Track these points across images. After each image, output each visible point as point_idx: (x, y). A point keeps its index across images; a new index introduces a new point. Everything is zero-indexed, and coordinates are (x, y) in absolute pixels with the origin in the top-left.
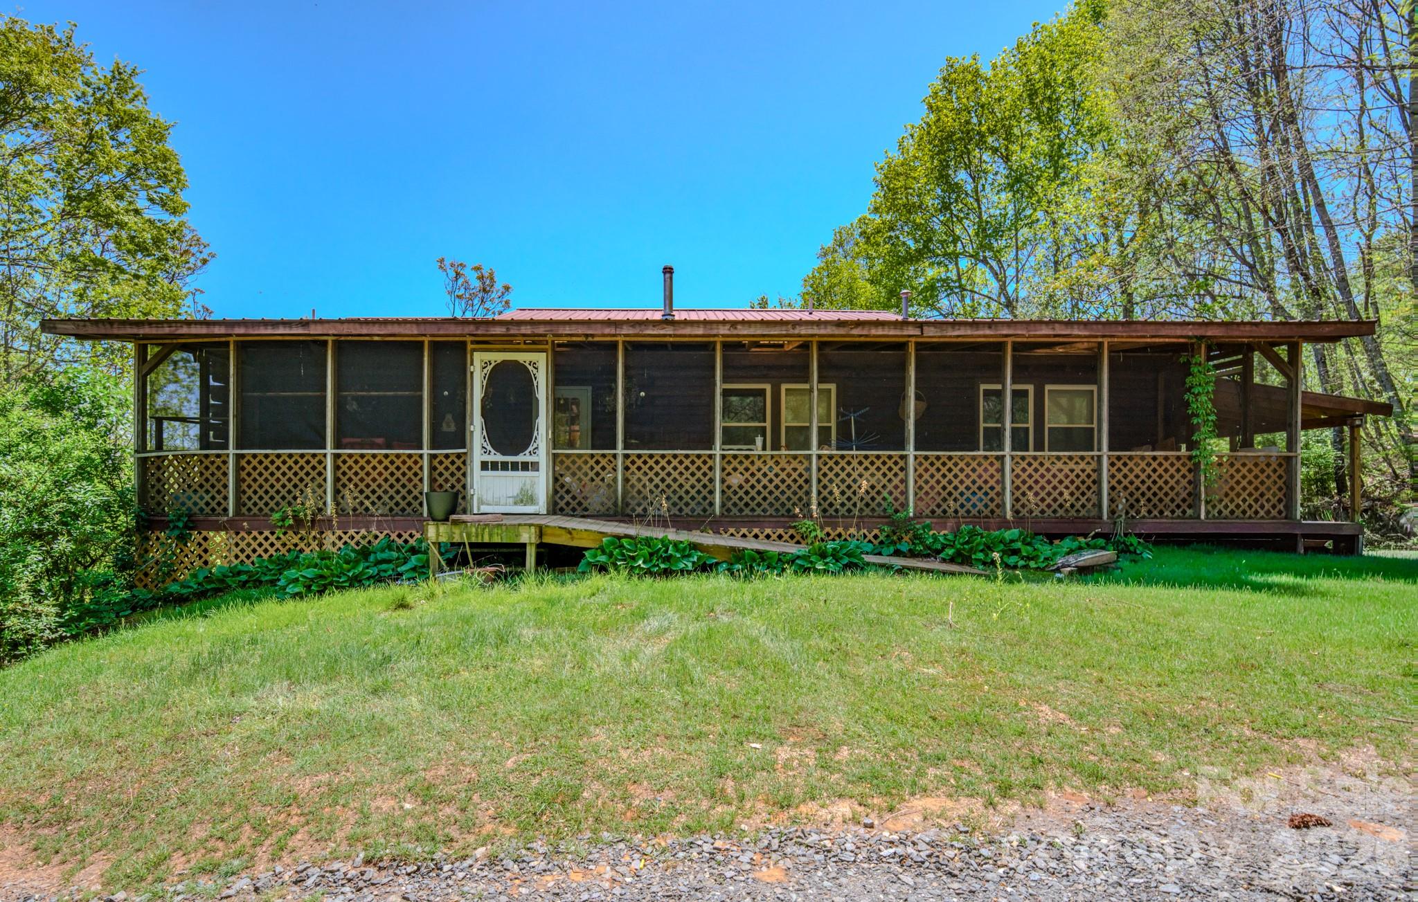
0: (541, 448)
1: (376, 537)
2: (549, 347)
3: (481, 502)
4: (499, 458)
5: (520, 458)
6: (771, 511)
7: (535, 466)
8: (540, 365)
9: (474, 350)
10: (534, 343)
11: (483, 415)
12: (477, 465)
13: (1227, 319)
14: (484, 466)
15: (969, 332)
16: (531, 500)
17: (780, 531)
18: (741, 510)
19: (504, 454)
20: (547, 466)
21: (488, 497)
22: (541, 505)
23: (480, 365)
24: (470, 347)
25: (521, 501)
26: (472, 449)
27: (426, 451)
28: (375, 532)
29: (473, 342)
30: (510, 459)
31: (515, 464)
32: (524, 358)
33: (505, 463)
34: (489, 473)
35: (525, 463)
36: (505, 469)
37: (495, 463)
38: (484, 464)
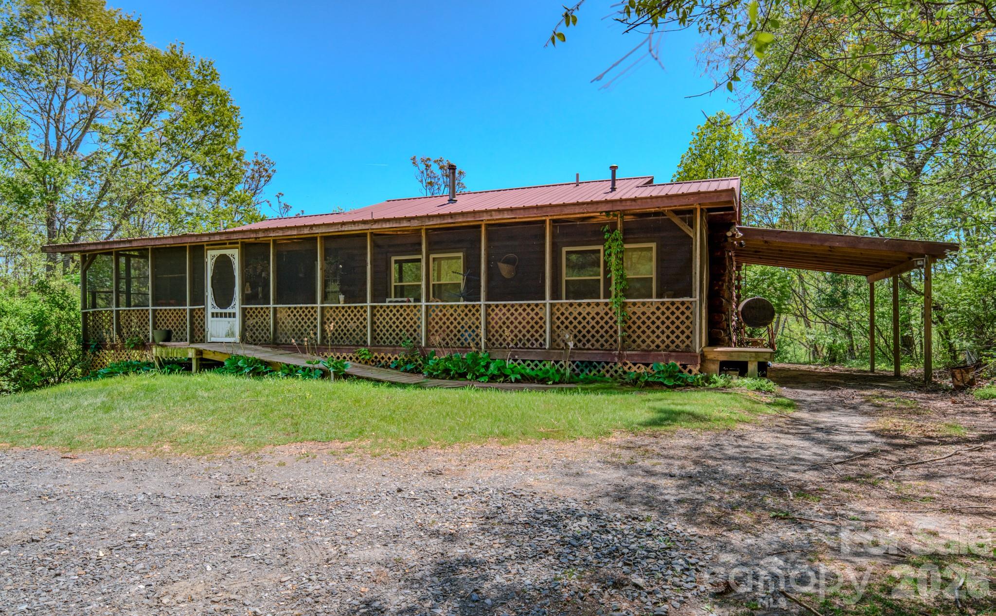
0: (236, 307)
2: (239, 245)
3: (212, 336)
4: (219, 310)
5: (228, 310)
6: (347, 342)
7: (234, 315)
8: (235, 254)
9: (208, 250)
10: (233, 244)
11: (212, 287)
12: (210, 315)
15: (439, 222)
16: (232, 334)
17: (351, 355)
18: (339, 341)
19: (221, 308)
20: (239, 316)
21: (214, 333)
22: (237, 338)
23: (211, 256)
24: (206, 247)
25: (228, 335)
26: (208, 306)
29: (207, 245)
30: (223, 311)
31: (225, 314)
32: (228, 252)
33: (221, 314)
34: (215, 319)
35: (230, 314)
36: (221, 317)
37: (217, 313)
38: (213, 314)
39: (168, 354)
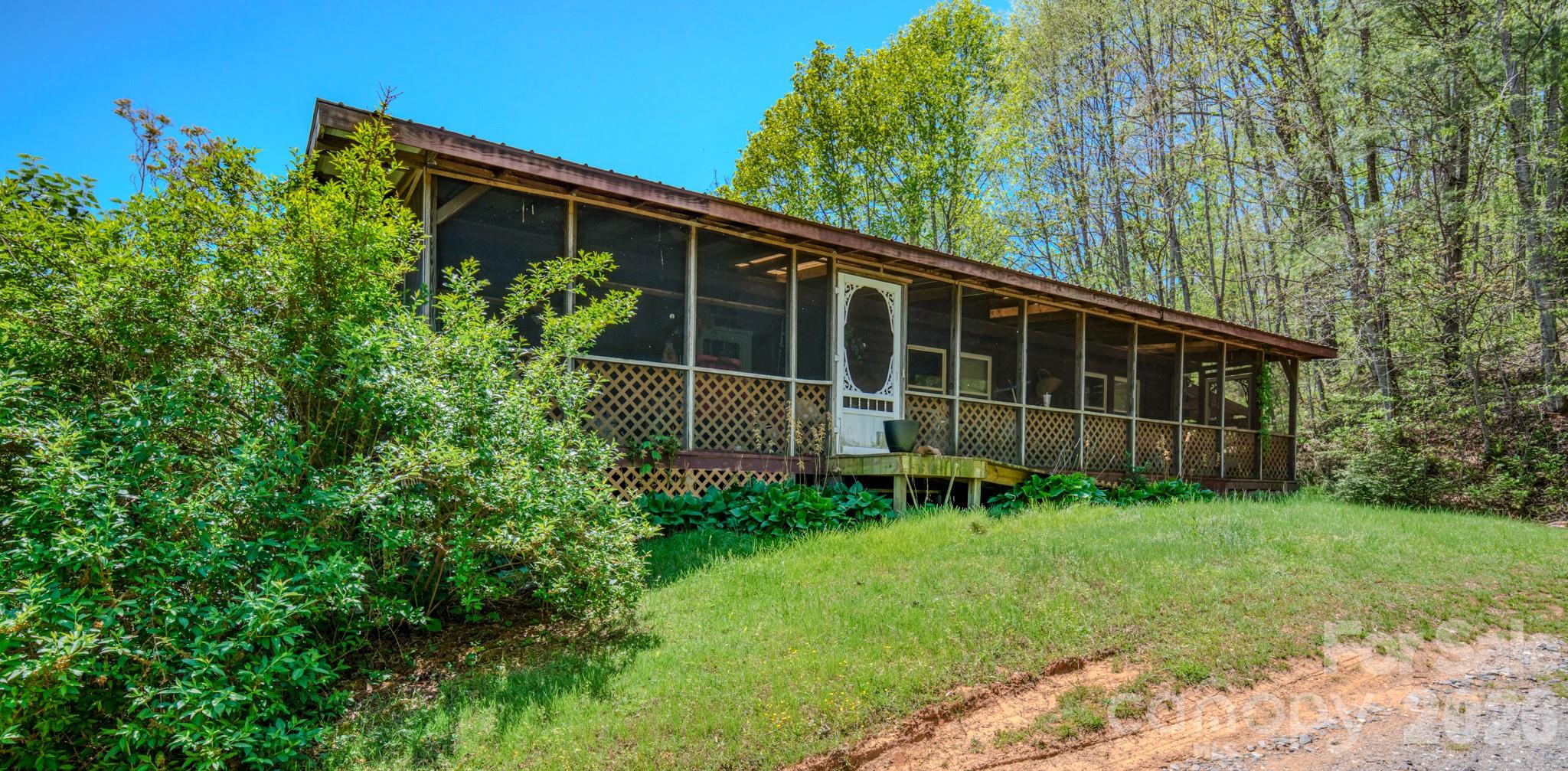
0: (895, 388)
1: (741, 478)
2: (903, 278)
3: (843, 443)
4: (859, 394)
5: (878, 396)
7: (890, 404)
8: (894, 295)
9: (839, 270)
10: (893, 274)
11: (846, 346)
12: (840, 401)
13: (1285, 334)
14: (846, 402)
19: (863, 391)
20: (901, 408)
21: (849, 437)
23: (844, 288)
24: (835, 265)
26: (835, 382)
27: (793, 379)
28: (741, 472)
30: (869, 396)
31: (873, 402)
32: (882, 287)
33: (864, 401)
34: (850, 410)
35: (881, 403)
36: (864, 407)
37: (855, 400)
38: (846, 400)
39: (935, 468)
